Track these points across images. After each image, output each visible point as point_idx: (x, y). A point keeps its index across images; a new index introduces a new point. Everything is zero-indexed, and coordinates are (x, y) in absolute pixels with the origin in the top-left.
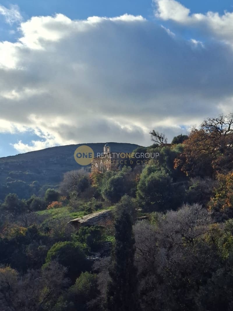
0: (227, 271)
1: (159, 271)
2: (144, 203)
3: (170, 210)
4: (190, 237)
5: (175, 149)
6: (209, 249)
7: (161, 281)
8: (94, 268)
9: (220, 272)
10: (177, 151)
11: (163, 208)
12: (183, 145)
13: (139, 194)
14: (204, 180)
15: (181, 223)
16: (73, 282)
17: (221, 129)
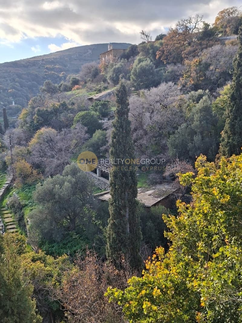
0: (188, 125)
1: (145, 127)
2: (136, 84)
3: (152, 87)
4: (165, 105)
5: (157, 44)
6: (177, 112)
7: (146, 133)
8: (104, 127)
9: (184, 125)
10: (158, 46)
11: (148, 87)
12: (163, 41)
13: (132, 78)
14: (176, 66)
15: (160, 96)
16: (91, 136)
17: (189, 28)
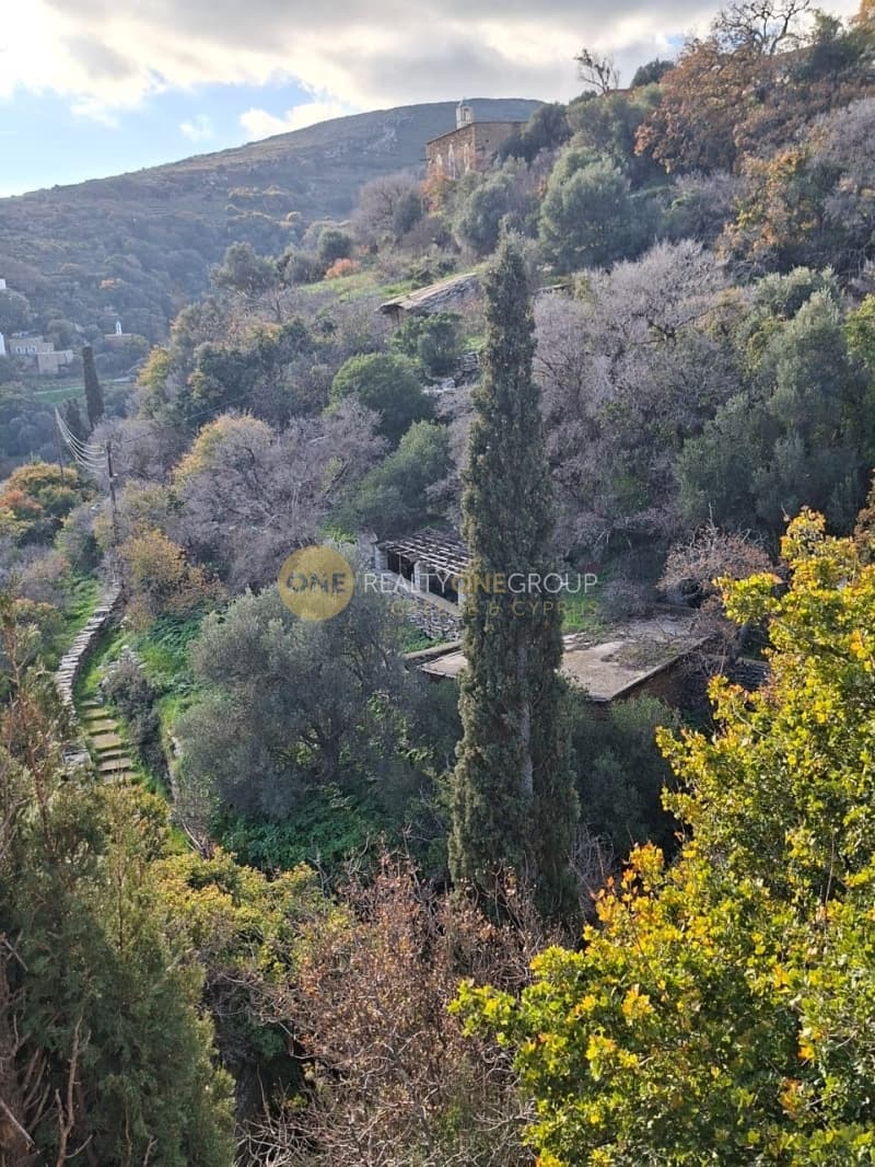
0: (754, 400)
1: (591, 410)
2: (559, 250)
3: (621, 259)
4: (667, 326)
5: (639, 101)
6: (714, 354)
7: (595, 433)
8: (440, 411)
9: (737, 402)
10: (644, 104)
11: (603, 260)
12: (661, 87)
13: (546, 229)
14: (711, 180)
15: (648, 293)
16: (395, 446)
17: (763, 34)
